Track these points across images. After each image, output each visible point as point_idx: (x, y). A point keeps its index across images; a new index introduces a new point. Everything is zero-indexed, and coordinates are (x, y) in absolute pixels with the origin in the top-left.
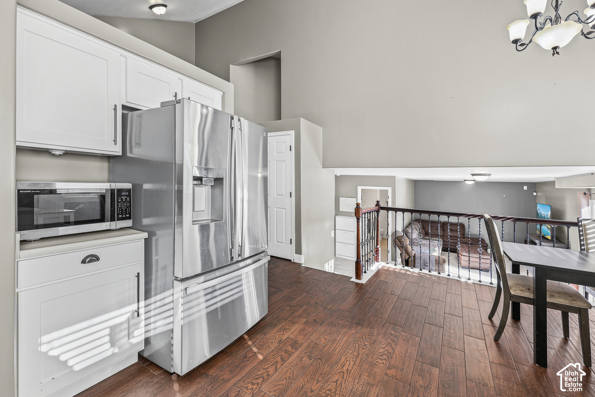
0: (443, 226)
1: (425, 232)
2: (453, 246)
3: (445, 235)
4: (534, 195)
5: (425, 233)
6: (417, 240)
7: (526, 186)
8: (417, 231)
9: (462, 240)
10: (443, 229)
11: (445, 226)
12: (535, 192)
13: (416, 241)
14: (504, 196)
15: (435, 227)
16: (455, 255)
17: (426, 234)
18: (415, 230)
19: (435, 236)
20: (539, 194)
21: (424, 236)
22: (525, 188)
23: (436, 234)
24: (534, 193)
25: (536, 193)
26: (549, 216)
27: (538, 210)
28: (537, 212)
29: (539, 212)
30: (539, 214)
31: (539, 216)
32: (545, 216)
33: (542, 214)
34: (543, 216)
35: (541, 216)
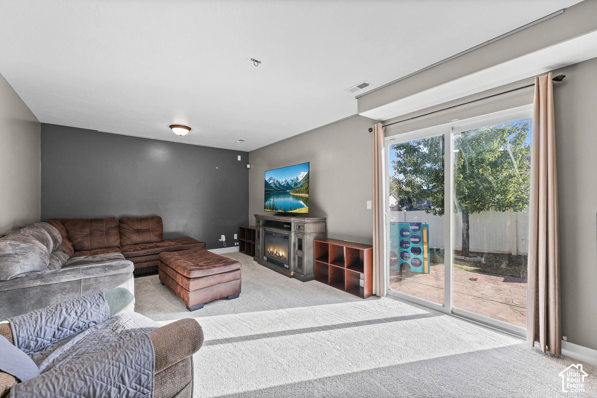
0: (119, 225)
1: (73, 246)
2: (147, 261)
3: (124, 243)
4: (247, 167)
5: (72, 249)
6: (40, 277)
7: (240, 156)
8: (48, 246)
9: (164, 246)
10: (120, 232)
11: (125, 226)
13: (38, 283)
14: (217, 168)
15: (102, 231)
16: (152, 280)
17: (75, 251)
18: (37, 242)
19: (102, 250)
21: (71, 257)
22: (239, 158)
23: (104, 246)
24: (247, 165)
25: (249, 165)
26: (300, 181)
27: (270, 179)
28: (267, 184)
29: (271, 182)
30: (272, 185)
31: (272, 187)
32: (288, 183)
33: (279, 183)
34: (282, 184)
35: (278, 185)
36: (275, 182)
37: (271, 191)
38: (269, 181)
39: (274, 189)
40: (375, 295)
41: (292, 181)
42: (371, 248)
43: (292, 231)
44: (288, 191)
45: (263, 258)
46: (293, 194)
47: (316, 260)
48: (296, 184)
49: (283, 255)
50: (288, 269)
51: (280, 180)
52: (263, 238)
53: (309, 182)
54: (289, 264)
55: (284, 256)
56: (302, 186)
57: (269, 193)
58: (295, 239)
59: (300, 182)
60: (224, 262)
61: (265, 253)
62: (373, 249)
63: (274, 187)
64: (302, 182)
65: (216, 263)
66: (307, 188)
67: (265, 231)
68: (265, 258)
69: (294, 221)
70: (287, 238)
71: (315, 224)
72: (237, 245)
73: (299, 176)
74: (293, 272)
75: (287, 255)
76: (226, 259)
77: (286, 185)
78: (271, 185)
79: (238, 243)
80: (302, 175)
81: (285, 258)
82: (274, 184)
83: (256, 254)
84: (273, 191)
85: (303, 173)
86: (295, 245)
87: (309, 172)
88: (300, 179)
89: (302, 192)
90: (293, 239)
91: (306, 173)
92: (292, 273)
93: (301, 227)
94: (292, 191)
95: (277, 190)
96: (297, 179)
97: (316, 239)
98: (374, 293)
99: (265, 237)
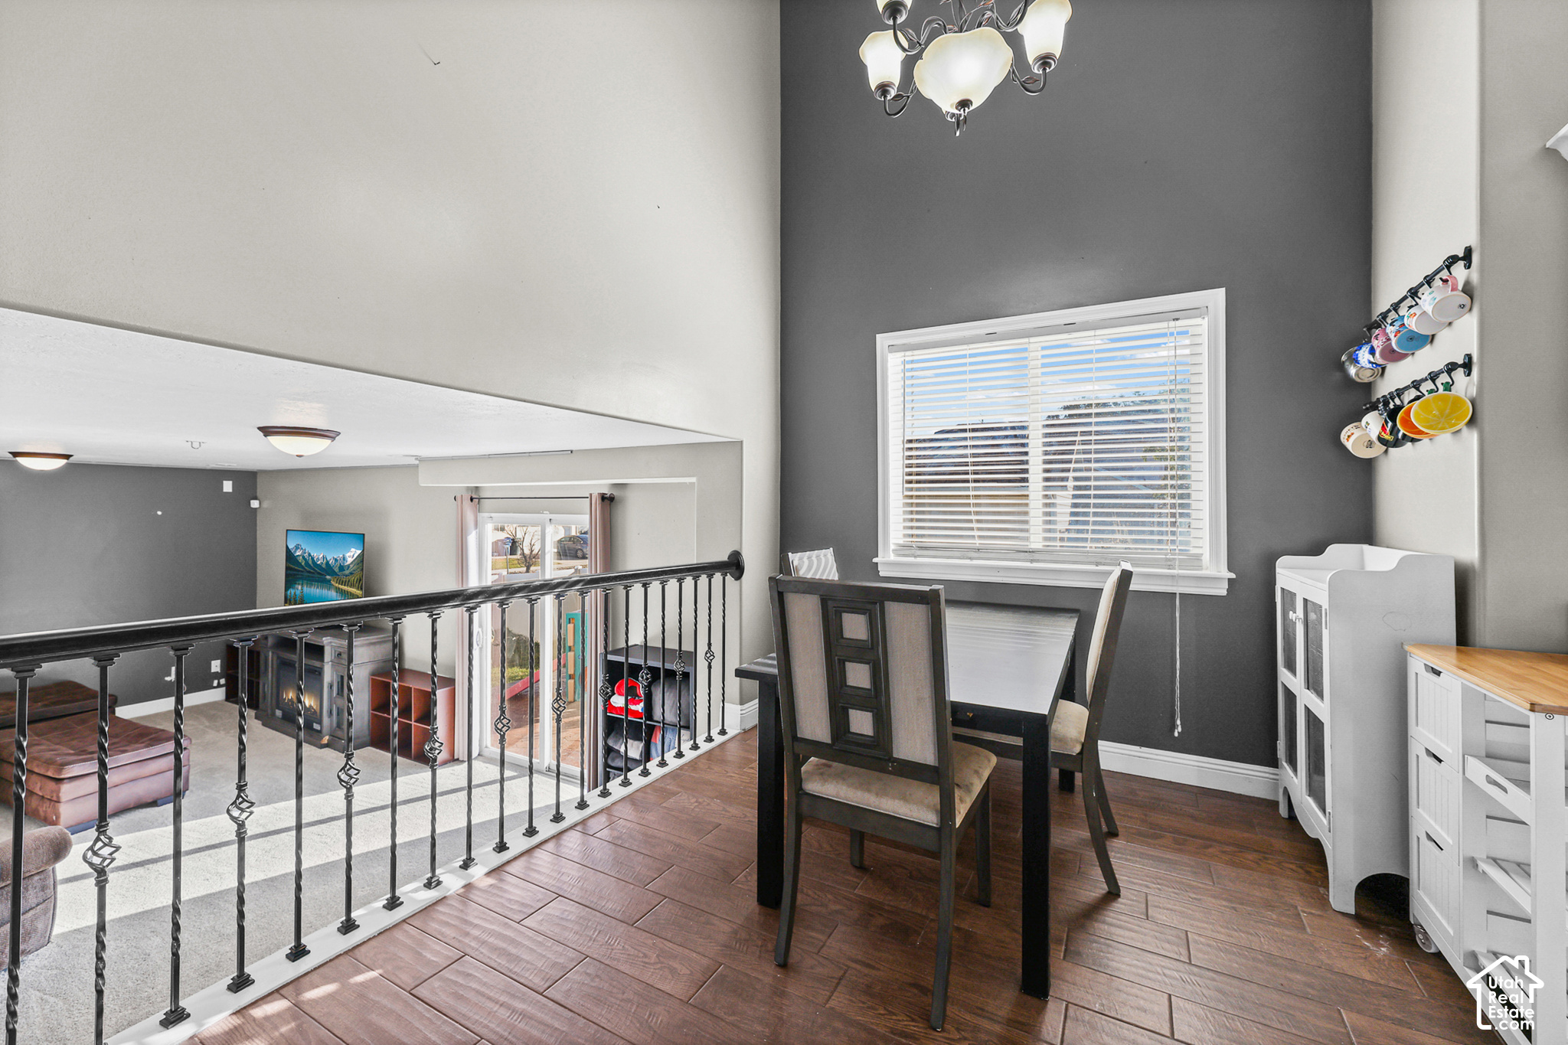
4: (252, 506)
7: (231, 482)
12: (255, 498)
14: (159, 513)
20: (265, 505)
22: (228, 486)
24: (252, 502)
25: (258, 501)
26: (348, 563)
27: (297, 547)
28: (290, 556)
29: (298, 553)
30: (300, 559)
31: (300, 564)
32: (327, 562)
33: (313, 559)
34: (319, 563)
35: (310, 563)
36: (306, 555)
37: (299, 571)
38: (295, 552)
39: (304, 568)
40: (458, 759)
41: (336, 560)
42: (453, 687)
43: (326, 661)
44: (328, 577)
45: (274, 714)
46: (337, 585)
47: (373, 710)
48: (342, 568)
49: (310, 706)
50: (320, 732)
51: (315, 554)
52: (275, 672)
53: (362, 569)
54: (320, 723)
55: (313, 708)
56: (351, 573)
57: (295, 575)
58: (332, 676)
59: (349, 566)
60: (151, 739)
61: (278, 702)
62: (455, 689)
63: (303, 564)
64: (351, 566)
65: (130, 743)
66: (360, 580)
67: (278, 658)
68: (279, 713)
69: (331, 642)
70: (318, 673)
71: (372, 647)
72: (219, 686)
73: (347, 555)
74: (327, 737)
75: (319, 703)
76: (156, 733)
77: (324, 566)
78: (298, 558)
79: (223, 681)
80: (352, 554)
81: (315, 712)
82: (304, 557)
83: (261, 706)
84: (302, 572)
85: (353, 550)
86: (331, 686)
87: (363, 551)
88: (350, 560)
89: (352, 586)
90: (329, 675)
91: (359, 552)
92: (326, 740)
93: (342, 654)
94: (336, 580)
95: (309, 572)
96: (344, 558)
97: (373, 674)
98: (456, 758)
99: (279, 670)
